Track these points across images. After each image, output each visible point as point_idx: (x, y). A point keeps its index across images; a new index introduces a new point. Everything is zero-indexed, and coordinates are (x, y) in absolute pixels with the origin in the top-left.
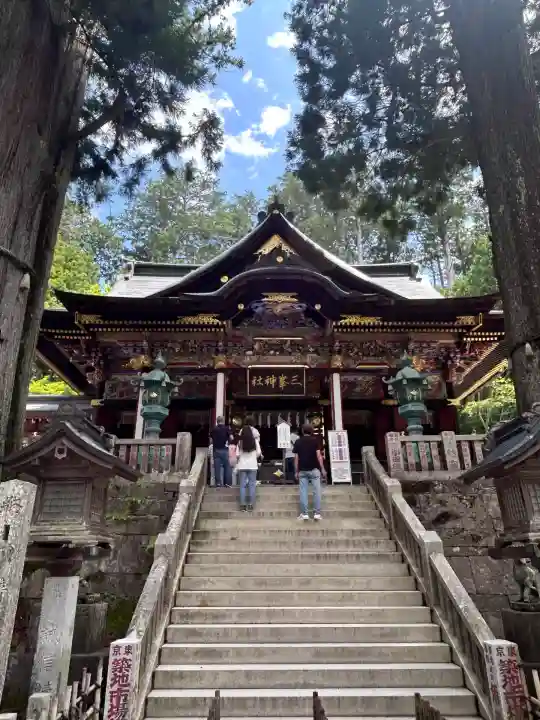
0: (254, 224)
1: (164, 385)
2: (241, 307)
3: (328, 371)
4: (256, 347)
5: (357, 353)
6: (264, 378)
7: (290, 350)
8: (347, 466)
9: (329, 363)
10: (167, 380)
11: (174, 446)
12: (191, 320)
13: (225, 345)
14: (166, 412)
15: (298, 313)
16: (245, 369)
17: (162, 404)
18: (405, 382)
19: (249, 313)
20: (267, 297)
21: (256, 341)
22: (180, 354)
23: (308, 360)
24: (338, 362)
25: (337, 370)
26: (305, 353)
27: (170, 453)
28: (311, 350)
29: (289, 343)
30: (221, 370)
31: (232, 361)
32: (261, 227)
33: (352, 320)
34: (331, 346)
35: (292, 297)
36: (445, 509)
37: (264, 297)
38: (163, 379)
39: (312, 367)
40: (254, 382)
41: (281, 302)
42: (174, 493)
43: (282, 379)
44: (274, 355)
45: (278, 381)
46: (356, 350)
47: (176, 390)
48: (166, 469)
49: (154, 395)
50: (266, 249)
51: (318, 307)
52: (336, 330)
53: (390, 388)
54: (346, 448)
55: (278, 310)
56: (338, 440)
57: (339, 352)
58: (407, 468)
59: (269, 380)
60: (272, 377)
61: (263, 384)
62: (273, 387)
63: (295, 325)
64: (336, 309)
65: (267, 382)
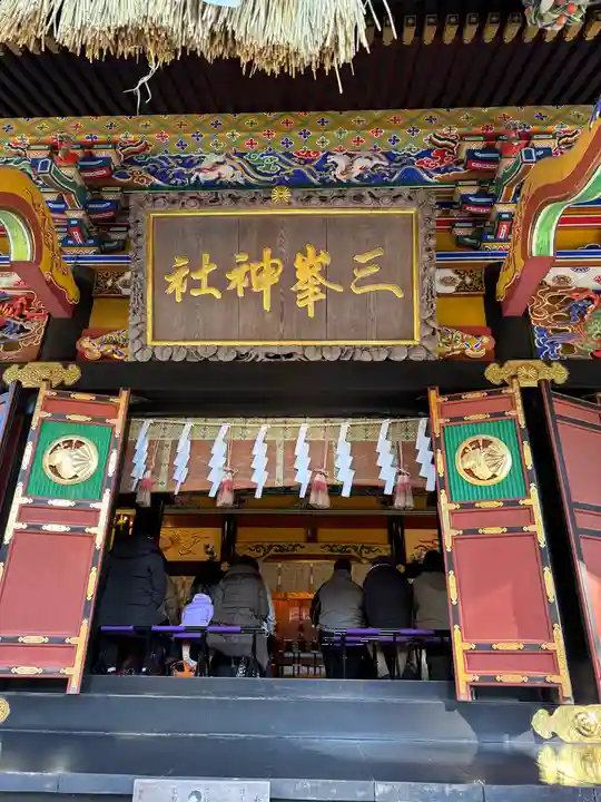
6: (226, 263)
40: (176, 285)
43: (309, 269)
45: (289, 275)
59: (248, 274)
60: (260, 259)
61: (217, 295)
62: (267, 306)
65: (237, 280)
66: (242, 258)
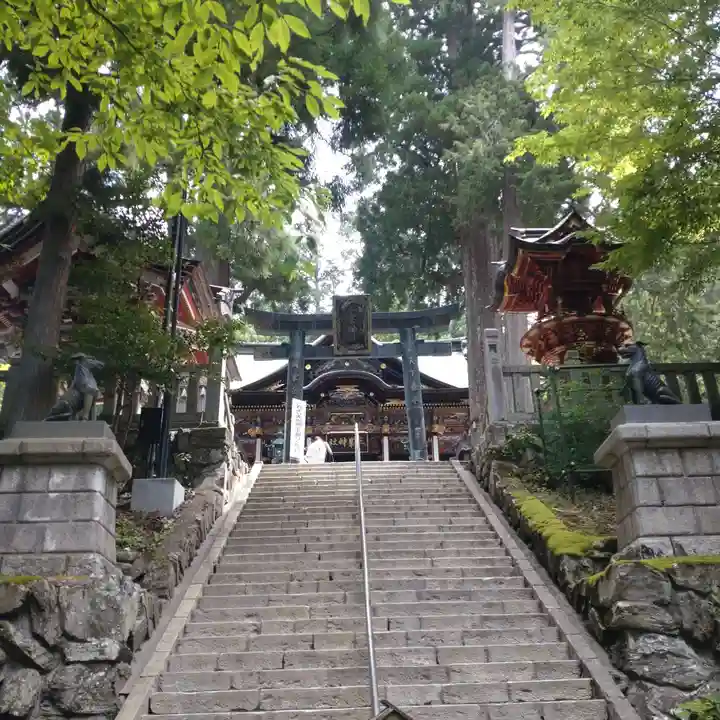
2: (323, 395)
3: (380, 436)
4: (332, 419)
5: (400, 423)
6: (338, 440)
7: (355, 421)
9: (381, 430)
15: (360, 399)
19: (327, 398)
20: (339, 388)
21: (332, 416)
23: (367, 428)
24: (386, 429)
25: (386, 435)
26: (366, 423)
28: (369, 421)
29: (354, 416)
31: (316, 430)
33: (393, 402)
34: (382, 418)
35: (355, 388)
37: (337, 388)
41: (349, 392)
43: (351, 441)
44: (345, 424)
45: (348, 442)
46: (399, 421)
51: (372, 394)
52: (384, 408)
55: (346, 397)
57: (388, 423)
59: (342, 442)
60: (343, 439)
61: (337, 445)
62: (345, 446)
63: (358, 404)
64: (383, 396)
65: (340, 443)
66: (341, 439)
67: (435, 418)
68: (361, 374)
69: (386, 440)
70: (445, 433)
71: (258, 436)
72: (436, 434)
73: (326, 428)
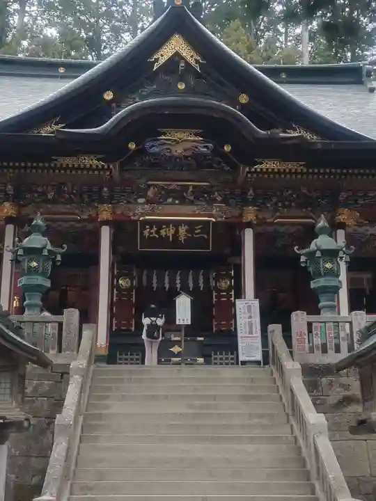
0: (148, 24)
1: (45, 253)
2: (132, 146)
3: (239, 226)
4: (150, 193)
5: (276, 204)
6: (160, 228)
7: (192, 198)
8: (258, 342)
9: (241, 216)
10: (49, 247)
11: (61, 325)
12: (68, 161)
13: (111, 190)
14: (48, 284)
15: (205, 155)
16: (136, 222)
17: (43, 274)
18: (318, 254)
19: (141, 151)
20: (165, 134)
21: (149, 186)
22: (54, 201)
23: (214, 212)
24: (250, 214)
25: (249, 225)
26: (211, 202)
27: (56, 332)
28: (219, 199)
29: (191, 189)
30: (106, 223)
31: (119, 212)
32: (158, 27)
33: (269, 165)
34: (244, 193)
35: (196, 135)
36: (347, 393)
37: (161, 134)
38: (45, 247)
39: (219, 219)
40: (146, 233)
41: (184, 142)
42: (63, 374)
43: (182, 230)
44: (173, 204)
45: (177, 232)
46: (274, 200)
47: (59, 258)
48: (53, 348)
49: (35, 264)
50: (164, 54)
51: (227, 148)
52: (249, 175)
53: (303, 259)
54: (257, 320)
55: (178, 150)
56: (247, 311)
57: (254, 203)
58: (312, 350)
59: (166, 231)
60: (169, 227)
61: (157, 236)
62: (171, 239)
63: (200, 166)
64: (250, 151)
65: (163, 232)
66: (164, 226)
67: (343, 196)
68: (211, 108)
69: (249, 237)
70: (360, 225)
71: (9, 220)
72: (342, 226)
73: (139, 210)
